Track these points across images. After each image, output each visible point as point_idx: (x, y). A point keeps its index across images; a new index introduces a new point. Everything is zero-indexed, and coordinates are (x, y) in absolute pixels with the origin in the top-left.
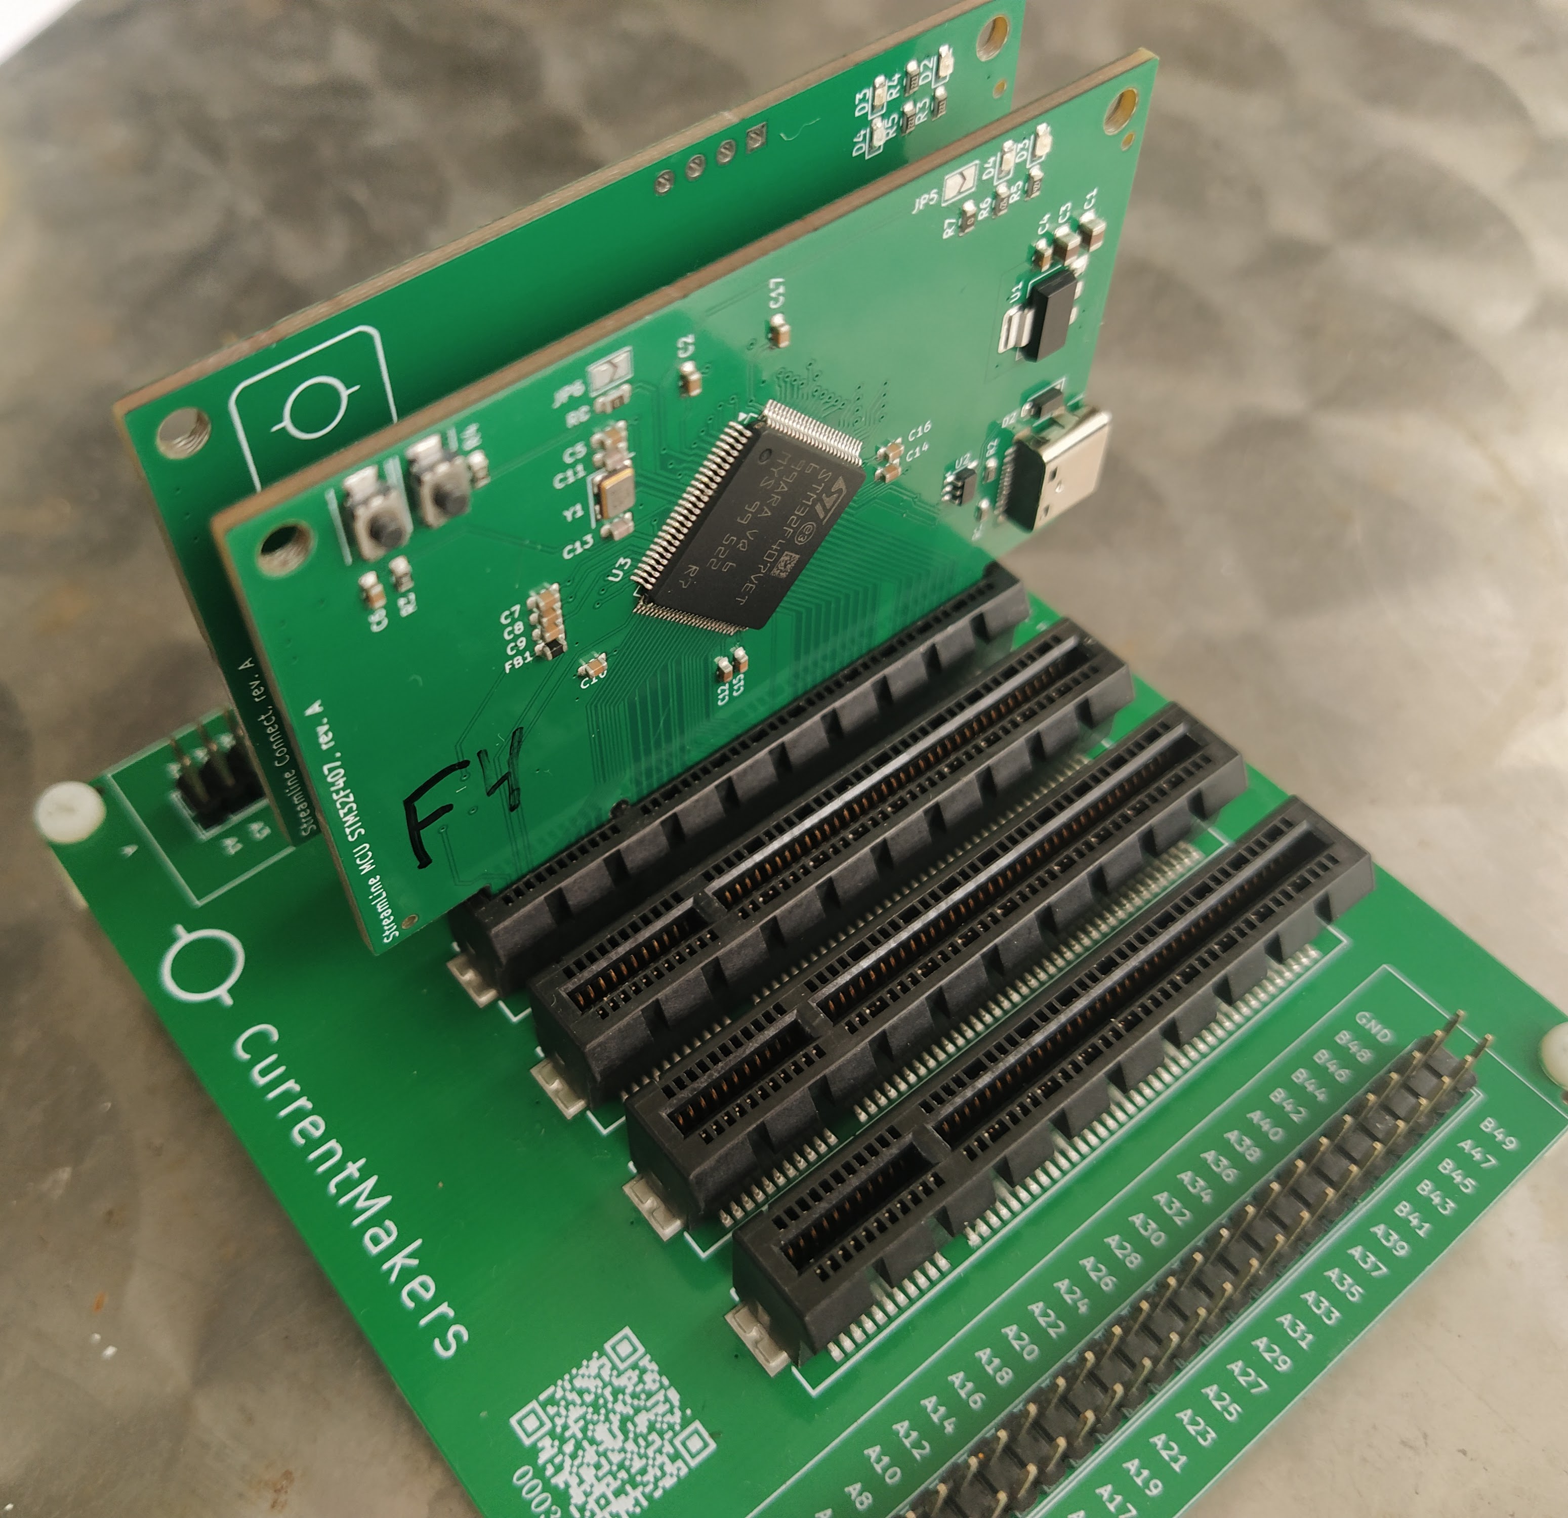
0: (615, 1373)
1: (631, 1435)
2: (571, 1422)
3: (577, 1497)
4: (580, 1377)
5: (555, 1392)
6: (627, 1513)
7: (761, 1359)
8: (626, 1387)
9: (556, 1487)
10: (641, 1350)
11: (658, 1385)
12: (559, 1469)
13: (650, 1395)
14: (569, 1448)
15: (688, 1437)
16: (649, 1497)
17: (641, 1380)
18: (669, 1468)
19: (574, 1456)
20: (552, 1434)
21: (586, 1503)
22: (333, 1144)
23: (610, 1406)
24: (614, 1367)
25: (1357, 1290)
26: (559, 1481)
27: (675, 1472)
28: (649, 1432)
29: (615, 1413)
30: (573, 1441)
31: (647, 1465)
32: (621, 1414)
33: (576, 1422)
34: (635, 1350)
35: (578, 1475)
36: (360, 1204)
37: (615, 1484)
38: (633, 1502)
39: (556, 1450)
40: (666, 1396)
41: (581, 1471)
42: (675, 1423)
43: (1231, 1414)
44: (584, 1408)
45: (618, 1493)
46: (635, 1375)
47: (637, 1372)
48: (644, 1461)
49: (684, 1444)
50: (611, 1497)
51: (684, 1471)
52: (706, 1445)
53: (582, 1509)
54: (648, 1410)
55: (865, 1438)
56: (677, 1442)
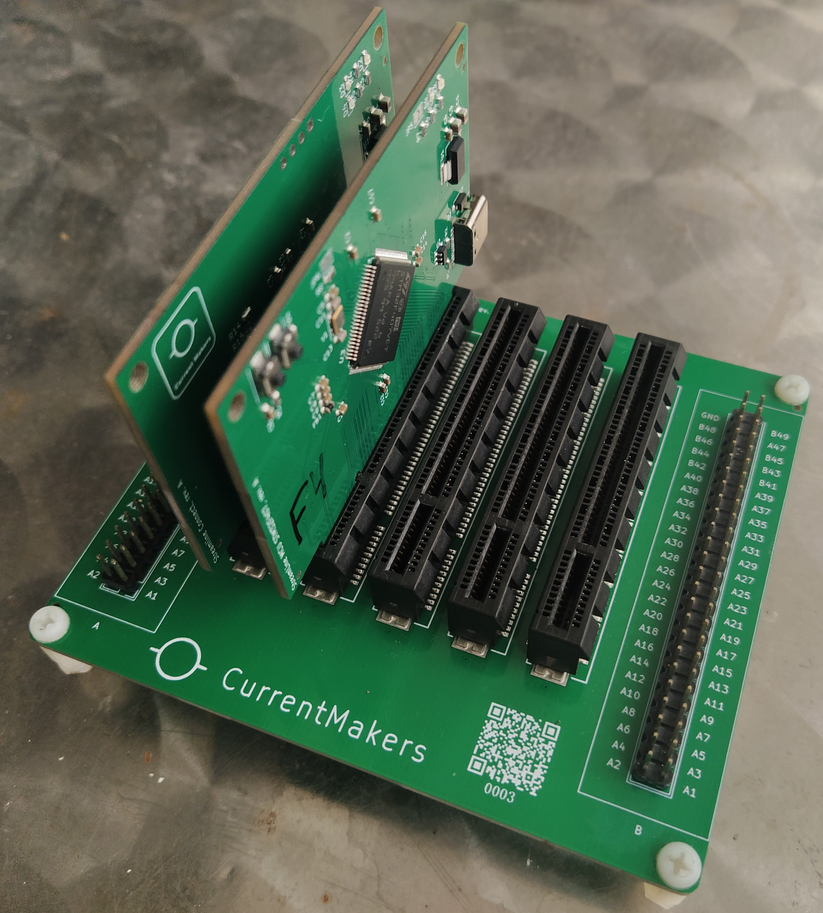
0: (499, 724)
1: (523, 744)
2: (494, 755)
3: (517, 782)
4: (486, 735)
5: (479, 747)
6: (542, 775)
7: (556, 682)
8: (508, 727)
9: (505, 784)
10: (504, 708)
11: (520, 718)
12: (502, 776)
13: (520, 723)
14: (500, 765)
15: (547, 730)
16: (546, 764)
17: (512, 720)
18: (547, 747)
19: (504, 767)
20: (489, 764)
21: (522, 782)
22: (304, 703)
23: (506, 738)
24: (498, 722)
25: (764, 523)
26: (505, 781)
27: (550, 747)
28: (530, 739)
29: (510, 740)
30: (500, 762)
31: (537, 752)
32: (513, 738)
33: (496, 753)
34: (502, 709)
35: (511, 773)
36: (336, 721)
37: (530, 767)
38: (541, 770)
39: (495, 770)
40: (527, 720)
41: (511, 771)
42: (538, 729)
43: (747, 597)
44: (496, 746)
45: (533, 770)
46: (508, 719)
47: (509, 718)
48: (535, 751)
49: (546, 734)
50: (531, 773)
51: (554, 745)
52: (556, 729)
53: (522, 786)
54: (523, 730)
55: (616, 688)
56: (543, 735)
